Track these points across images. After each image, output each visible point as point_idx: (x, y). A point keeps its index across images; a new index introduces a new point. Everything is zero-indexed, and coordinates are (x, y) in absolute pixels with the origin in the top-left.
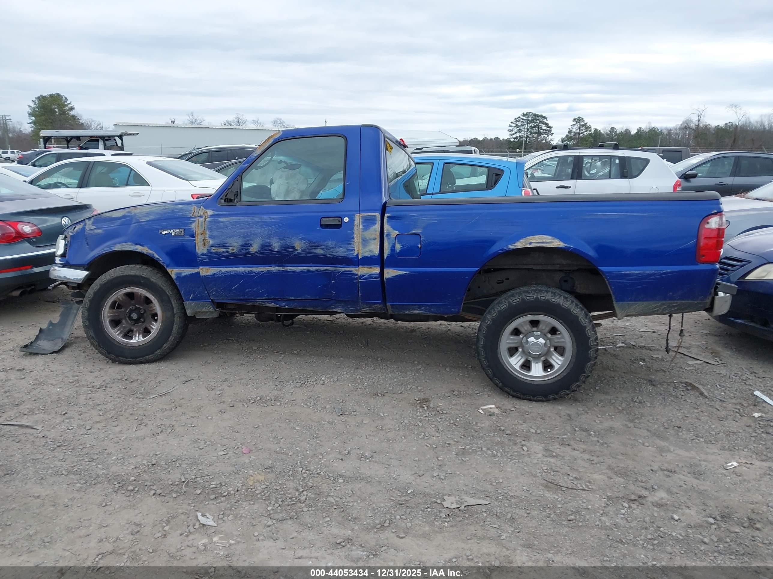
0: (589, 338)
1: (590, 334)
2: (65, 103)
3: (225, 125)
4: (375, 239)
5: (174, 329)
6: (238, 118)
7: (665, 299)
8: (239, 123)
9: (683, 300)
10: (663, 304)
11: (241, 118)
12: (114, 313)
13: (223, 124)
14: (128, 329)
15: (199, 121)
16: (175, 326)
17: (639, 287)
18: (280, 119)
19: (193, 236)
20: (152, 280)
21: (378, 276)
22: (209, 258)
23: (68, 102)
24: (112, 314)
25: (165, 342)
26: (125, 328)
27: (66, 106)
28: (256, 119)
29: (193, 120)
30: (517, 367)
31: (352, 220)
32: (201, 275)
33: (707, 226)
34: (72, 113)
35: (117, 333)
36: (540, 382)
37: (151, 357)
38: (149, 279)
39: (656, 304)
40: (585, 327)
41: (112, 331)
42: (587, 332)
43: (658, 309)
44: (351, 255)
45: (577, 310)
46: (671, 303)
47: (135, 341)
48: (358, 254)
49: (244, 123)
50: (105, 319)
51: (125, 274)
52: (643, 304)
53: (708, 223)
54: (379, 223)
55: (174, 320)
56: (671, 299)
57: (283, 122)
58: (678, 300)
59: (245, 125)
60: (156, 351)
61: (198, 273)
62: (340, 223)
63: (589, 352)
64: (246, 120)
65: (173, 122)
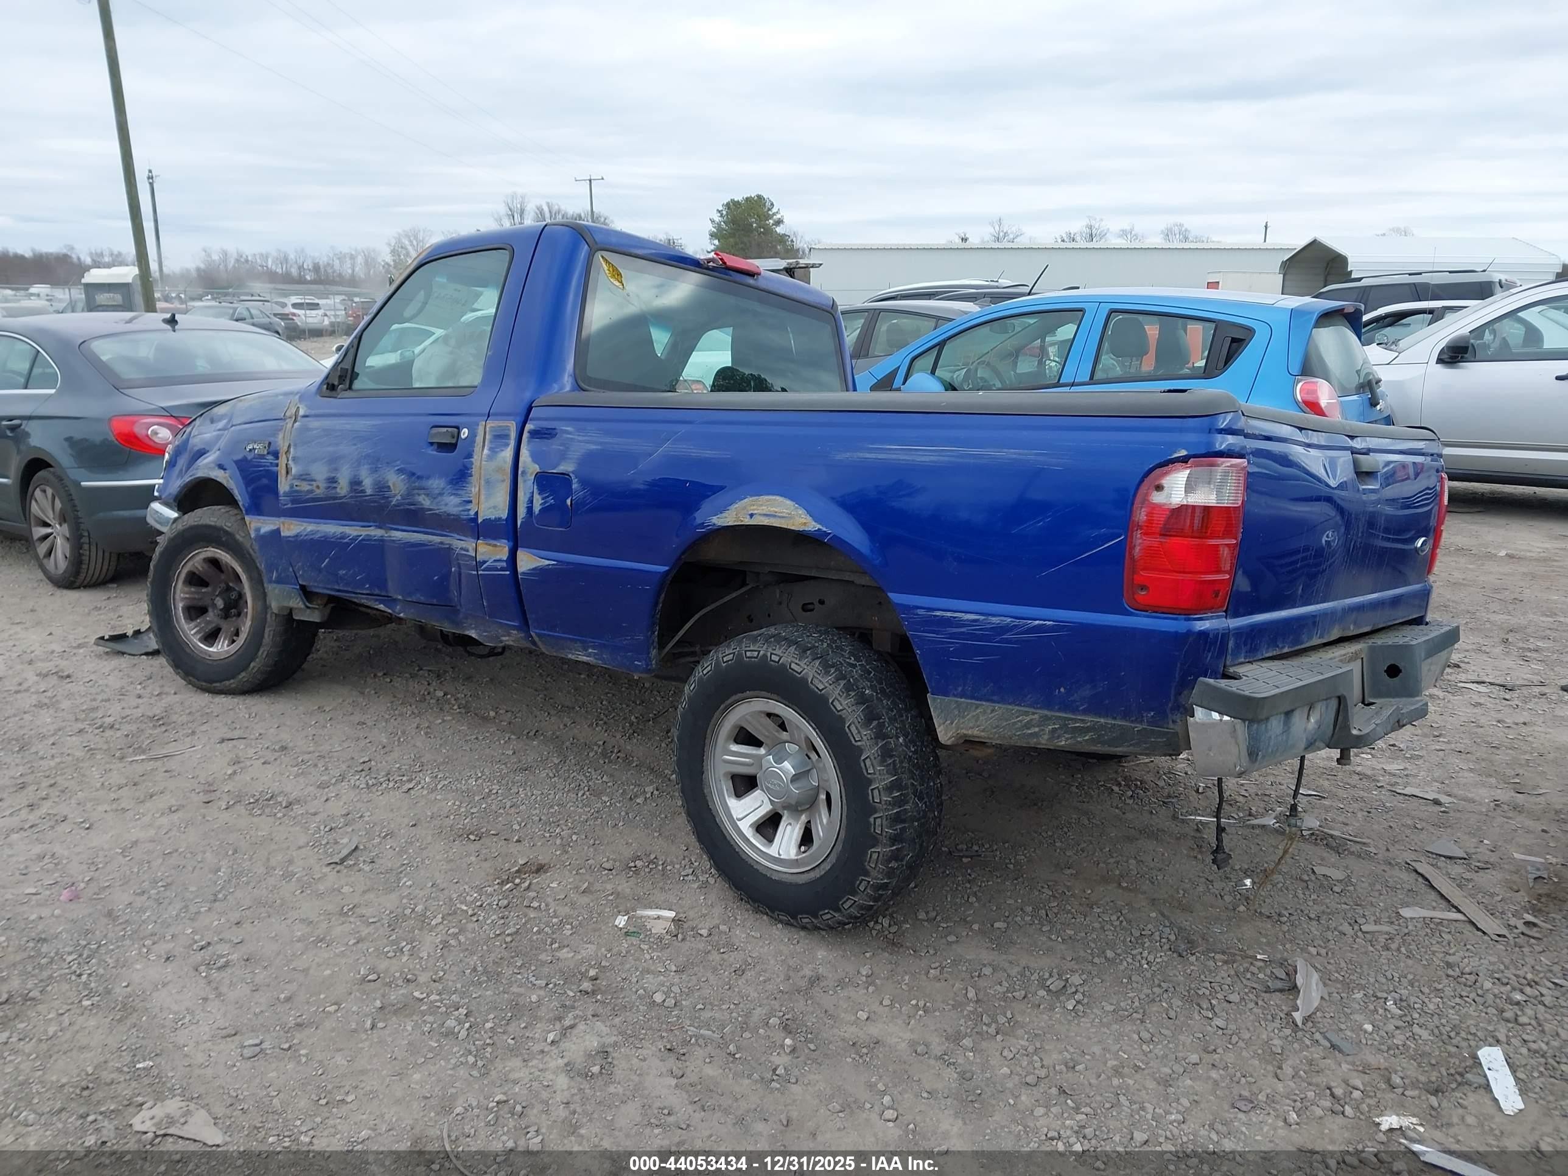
0: (870, 782)
1: (871, 771)
2: (770, 213)
3: (1063, 241)
4: (503, 481)
5: (266, 636)
6: (1091, 227)
7: (1049, 706)
8: (1091, 237)
9: (1100, 716)
10: (1047, 718)
11: (1097, 226)
12: (192, 593)
13: (1059, 240)
14: (214, 625)
15: (1011, 236)
16: (267, 630)
17: (977, 660)
18: (1181, 225)
19: (276, 455)
20: (238, 537)
21: (504, 564)
22: (293, 502)
23: (774, 210)
24: (187, 596)
25: (253, 659)
26: (209, 622)
27: (769, 217)
28: (1128, 228)
29: (1001, 234)
30: (746, 827)
31: (473, 435)
32: (282, 534)
33: (1157, 498)
34: (779, 230)
35: (192, 632)
36: (784, 876)
37: (232, 683)
38: (234, 535)
39: (1026, 714)
40: (860, 751)
41: (186, 627)
42: (862, 765)
43: (1037, 729)
44: (466, 513)
45: (845, 703)
46: (1072, 719)
47: (215, 650)
48: (477, 513)
49: (1102, 236)
50: (177, 601)
51: (200, 523)
52: (993, 711)
53: (1159, 488)
54: (512, 443)
55: (266, 618)
56: (1066, 706)
57: (1186, 230)
58: (1085, 712)
59: (1103, 240)
60: (239, 674)
61: (278, 531)
62: (454, 441)
63: (872, 820)
64: (1108, 229)
65: (964, 240)
